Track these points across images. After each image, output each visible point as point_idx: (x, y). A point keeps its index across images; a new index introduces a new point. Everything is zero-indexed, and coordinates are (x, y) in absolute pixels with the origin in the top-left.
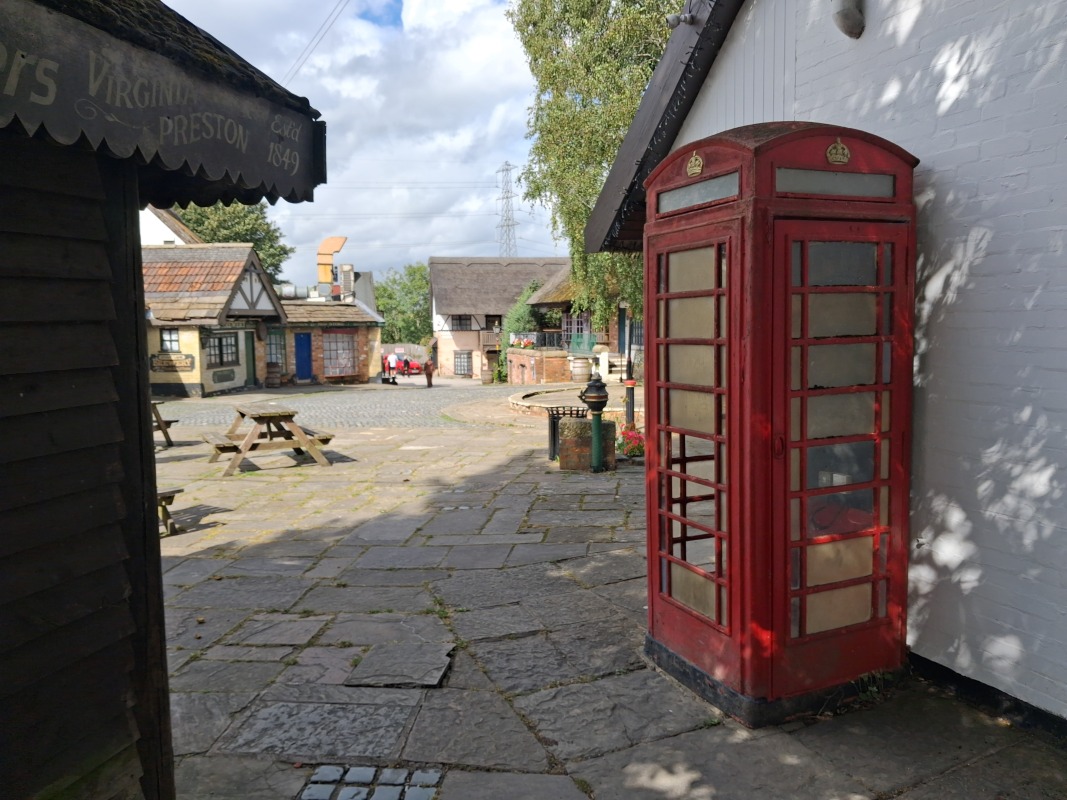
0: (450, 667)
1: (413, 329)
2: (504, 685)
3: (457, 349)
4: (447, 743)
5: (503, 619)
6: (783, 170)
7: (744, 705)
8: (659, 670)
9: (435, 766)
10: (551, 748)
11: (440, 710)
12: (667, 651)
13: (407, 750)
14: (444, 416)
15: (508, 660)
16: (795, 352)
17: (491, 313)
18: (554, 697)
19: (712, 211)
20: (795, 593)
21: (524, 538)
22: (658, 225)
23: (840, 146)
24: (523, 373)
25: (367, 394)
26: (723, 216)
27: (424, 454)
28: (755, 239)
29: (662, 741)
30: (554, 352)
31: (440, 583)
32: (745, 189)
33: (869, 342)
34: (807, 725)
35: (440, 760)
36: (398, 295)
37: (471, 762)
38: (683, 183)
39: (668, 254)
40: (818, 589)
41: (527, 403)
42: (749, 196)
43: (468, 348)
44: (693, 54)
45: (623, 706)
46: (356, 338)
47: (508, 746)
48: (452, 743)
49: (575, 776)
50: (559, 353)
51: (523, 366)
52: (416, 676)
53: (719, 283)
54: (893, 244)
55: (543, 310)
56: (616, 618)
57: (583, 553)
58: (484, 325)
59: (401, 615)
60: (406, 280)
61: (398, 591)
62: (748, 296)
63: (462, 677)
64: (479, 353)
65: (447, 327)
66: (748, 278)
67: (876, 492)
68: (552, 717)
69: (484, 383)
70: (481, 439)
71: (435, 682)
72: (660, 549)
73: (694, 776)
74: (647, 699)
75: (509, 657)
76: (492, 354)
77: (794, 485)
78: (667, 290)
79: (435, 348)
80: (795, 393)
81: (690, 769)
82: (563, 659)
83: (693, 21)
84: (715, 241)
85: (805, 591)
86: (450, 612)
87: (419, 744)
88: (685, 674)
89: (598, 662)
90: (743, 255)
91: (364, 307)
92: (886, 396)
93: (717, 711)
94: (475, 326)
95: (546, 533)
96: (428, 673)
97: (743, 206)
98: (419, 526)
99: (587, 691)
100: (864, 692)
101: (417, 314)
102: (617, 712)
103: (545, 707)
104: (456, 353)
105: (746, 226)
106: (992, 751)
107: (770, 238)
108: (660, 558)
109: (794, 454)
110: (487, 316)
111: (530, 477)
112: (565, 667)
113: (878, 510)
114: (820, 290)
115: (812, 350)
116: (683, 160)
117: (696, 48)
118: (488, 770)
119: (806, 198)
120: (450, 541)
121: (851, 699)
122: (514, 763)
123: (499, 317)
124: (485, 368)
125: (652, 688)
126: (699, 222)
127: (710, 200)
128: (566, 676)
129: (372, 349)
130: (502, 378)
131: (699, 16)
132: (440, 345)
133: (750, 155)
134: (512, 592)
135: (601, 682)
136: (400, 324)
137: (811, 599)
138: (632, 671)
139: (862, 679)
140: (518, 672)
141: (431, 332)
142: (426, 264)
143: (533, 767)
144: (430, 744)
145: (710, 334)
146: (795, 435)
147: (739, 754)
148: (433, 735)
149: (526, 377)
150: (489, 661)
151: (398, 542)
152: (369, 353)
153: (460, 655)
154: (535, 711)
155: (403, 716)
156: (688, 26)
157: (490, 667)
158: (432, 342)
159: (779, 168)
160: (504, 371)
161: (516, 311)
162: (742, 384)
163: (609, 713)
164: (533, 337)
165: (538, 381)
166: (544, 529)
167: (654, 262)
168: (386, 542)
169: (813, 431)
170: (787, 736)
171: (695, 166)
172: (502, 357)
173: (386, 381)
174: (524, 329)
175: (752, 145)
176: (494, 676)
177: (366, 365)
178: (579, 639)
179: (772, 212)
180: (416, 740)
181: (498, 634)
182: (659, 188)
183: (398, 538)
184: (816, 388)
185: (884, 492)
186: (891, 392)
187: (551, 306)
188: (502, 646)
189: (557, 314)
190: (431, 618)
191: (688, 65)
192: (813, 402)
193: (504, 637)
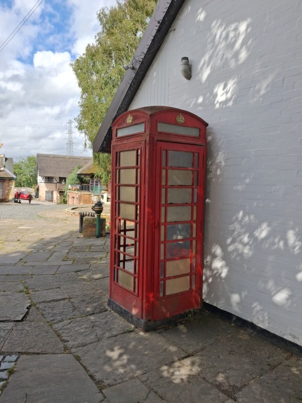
0: (27, 313)
1: (29, 181)
2: (49, 319)
3: (47, 190)
4: (22, 344)
5: (52, 294)
6: (160, 123)
7: (143, 323)
8: (112, 311)
9: (15, 353)
10: (66, 343)
11: (21, 330)
12: (115, 304)
13: (4, 347)
14: (38, 216)
15: (52, 310)
16: (163, 190)
17: (62, 177)
18: (70, 323)
19: (135, 137)
20: (162, 280)
21: (65, 263)
22: (117, 141)
23: (181, 116)
24: (73, 200)
25: (7, 206)
26: (139, 139)
27: (28, 230)
28: (150, 148)
29: (110, 339)
30: (86, 193)
31: (27, 280)
32: (147, 129)
33: (190, 188)
34: (166, 330)
35: (18, 351)
36: (24, 168)
37: (31, 351)
38: (125, 126)
39: (120, 152)
40: (170, 278)
41: (73, 211)
42: (148, 132)
43: (52, 190)
44: (133, 80)
45: (97, 326)
46: (4, 184)
47: (48, 343)
48: (24, 343)
49: (74, 354)
50: (88, 193)
51: (73, 197)
52: (11, 317)
53: (137, 164)
54: (199, 153)
55: (82, 176)
56: (98, 292)
57: (88, 268)
58: (58, 181)
59: (9, 293)
60: (27, 162)
61: (9, 283)
62: (147, 169)
63: (32, 317)
64: (56, 192)
65: (43, 181)
66: (147, 162)
67: (191, 242)
68: (68, 331)
69: (57, 204)
70: (52, 225)
71: (20, 319)
72: (115, 264)
73: (122, 351)
74: (106, 322)
75: (53, 309)
76: (61, 193)
77: (162, 239)
78: (119, 166)
79: (38, 189)
80: (163, 205)
81: (120, 348)
82: (75, 309)
83: (133, 68)
84: (136, 148)
85: (165, 279)
86: (30, 291)
87: (9, 345)
88: (122, 312)
89: (89, 309)
90: (145, 154)
91: (8, 171)
92: (195, 208)
93: (133, 326)
94: (55, 181)
95: (74, 261)
96: (17, 315)
97: (146, 136)
98: (21, 258)
99: (83, 320)
100: (187, 317)
101: (32, 176)
102: (94, 328)
103: (65, 327)
104: (46, 192)
105: (147, 143)
106: (229, 336)
107: (155, 148)
108: (114, 268)
109: (162, 227)
110: (60, 178)
111: (70, 239)
112: (75, 312)
113: (192, 249)
114: (172, 168)
115: (169, 189)
116: (126, 117)
117: (134, 78)
118: (38, 354)
119: (168, 134)
120: (33, 264)
121: (182, 320)
122: (49, 350)
123: (65, 179)
124: (59, 198)
125: (109, 318)
126: (131, 141)
127: (135, 132)
128: (75, 315)
129: (11, 189)
130: (65, 202)
131: (135, 67)
132: (40, 188)
133: (148, 117)
134: (57, 283)
135: (89, 317)
136: (24, 179)
137: (167, 282)
138: (102, 312)
139: (186, 312)
140: (56, 314)
141: (37, 183)
142: (36, 156)
143: (57, 352)
144: (14, 345)
145: (134, 182)
146: (163, 220)
147: (139, 342)
148: (16, 340)
149: (74, 202)
150: (45, 310)
151: (12, 264)
152: (9, 190)
153: (33, 308)
154: (61, 329)
155: (4, 333)
156: (131, 70)
157: (45, 312)
158: (37, 187)
159: (159, 122)
160: (66, 199)
161: (72, 176)
162: (144, 201)
163: (91, 328)
164: (78, 187)
165: (80, 203)
166: (73, 259)
167: (115, 155)
168: (6, 264)
169: (169, 219)
170: (158, 334)
171: (129, 120)
172: (65, 194)
173: (16, 202)
174: (75, 183)
175: (149, 113)
176: (45, 316)
177: (8, 195)
178: (82, 301)
179: (156, 138)
180: (9, 343)
181: (49, 300)
182: (117, 127)
183: (12, 262)
184: (171, 203)
185: (194, 242)
186: (197, 206)
187: (86, 175)
188: (50, 304)
189: (88, 178)
190: (22, 294)
191: (131, 84)
192: (169, 208)
193: (52, 301)
